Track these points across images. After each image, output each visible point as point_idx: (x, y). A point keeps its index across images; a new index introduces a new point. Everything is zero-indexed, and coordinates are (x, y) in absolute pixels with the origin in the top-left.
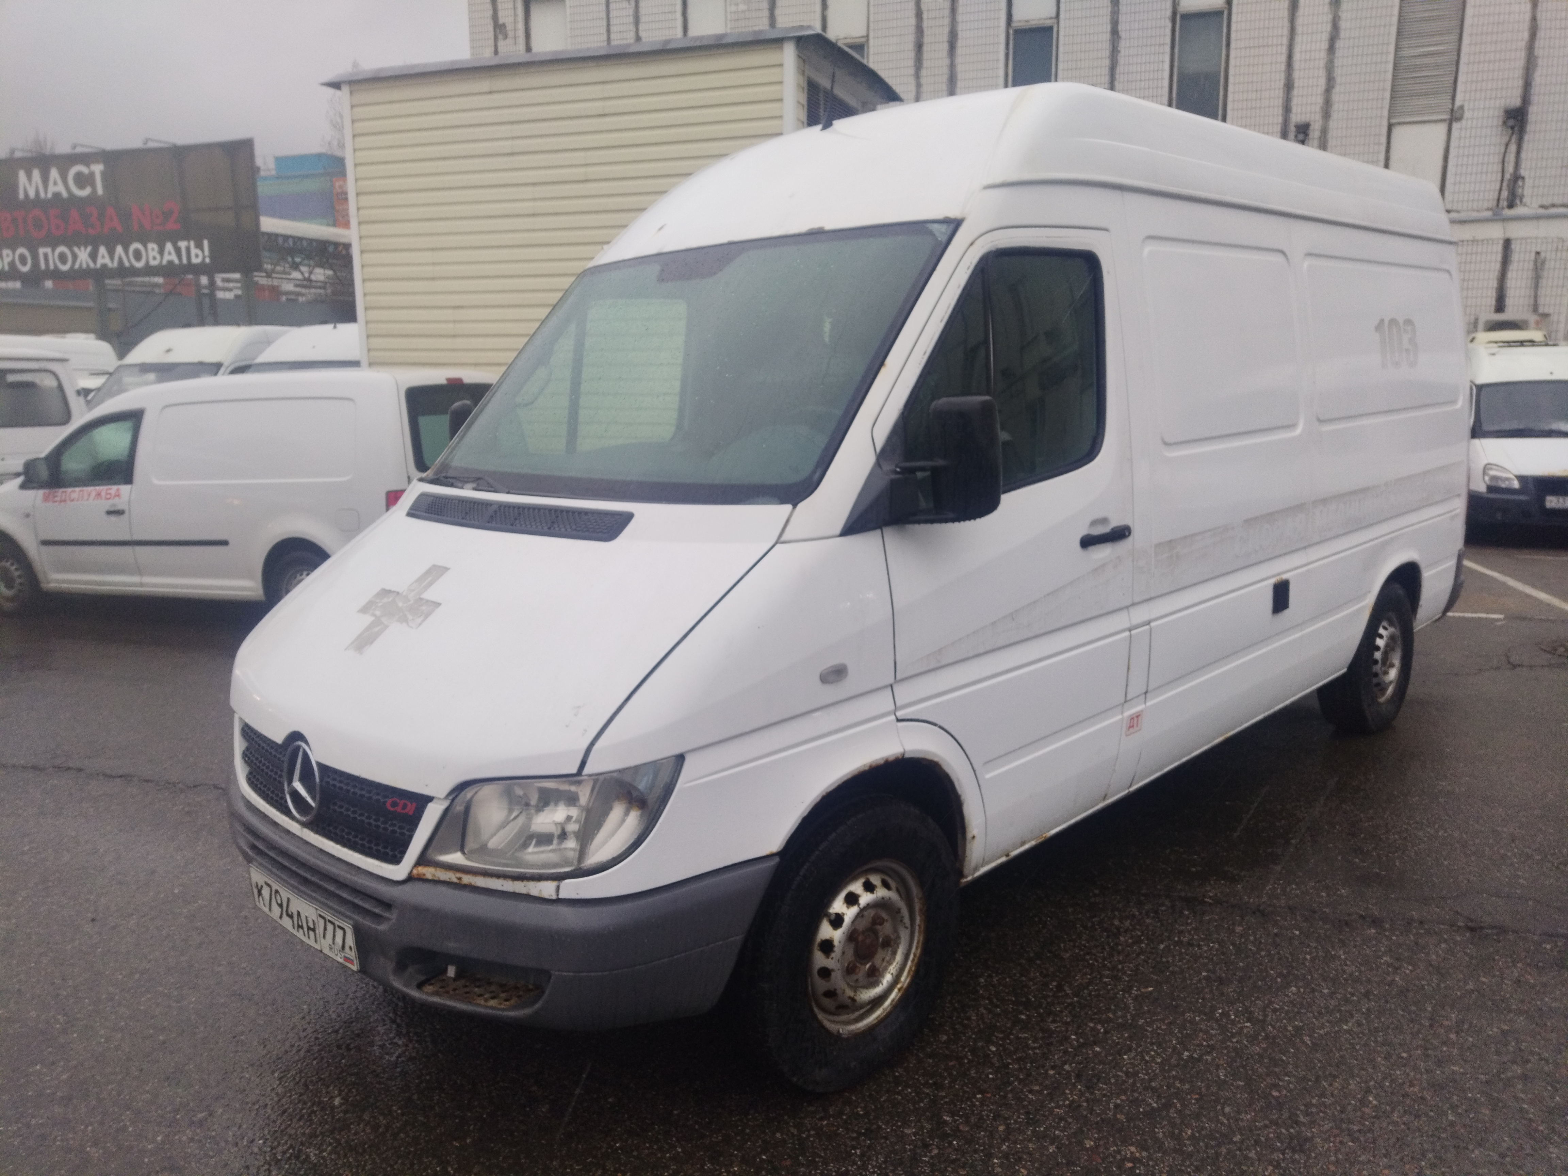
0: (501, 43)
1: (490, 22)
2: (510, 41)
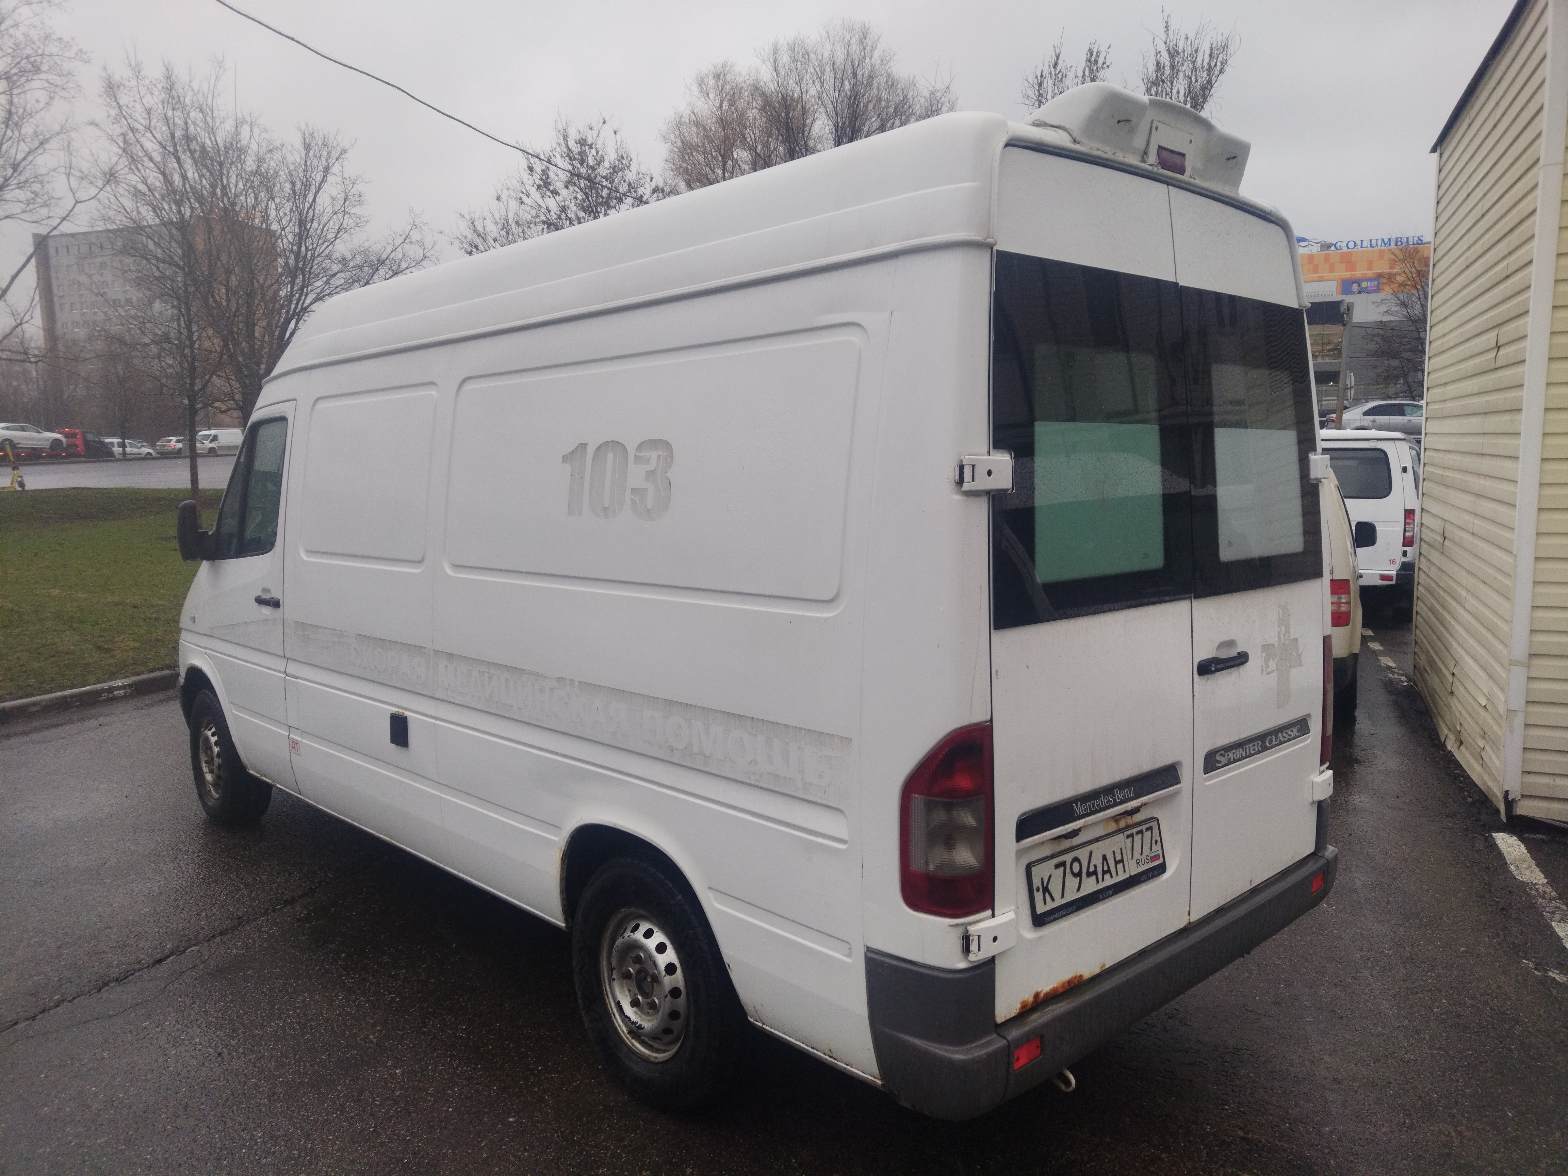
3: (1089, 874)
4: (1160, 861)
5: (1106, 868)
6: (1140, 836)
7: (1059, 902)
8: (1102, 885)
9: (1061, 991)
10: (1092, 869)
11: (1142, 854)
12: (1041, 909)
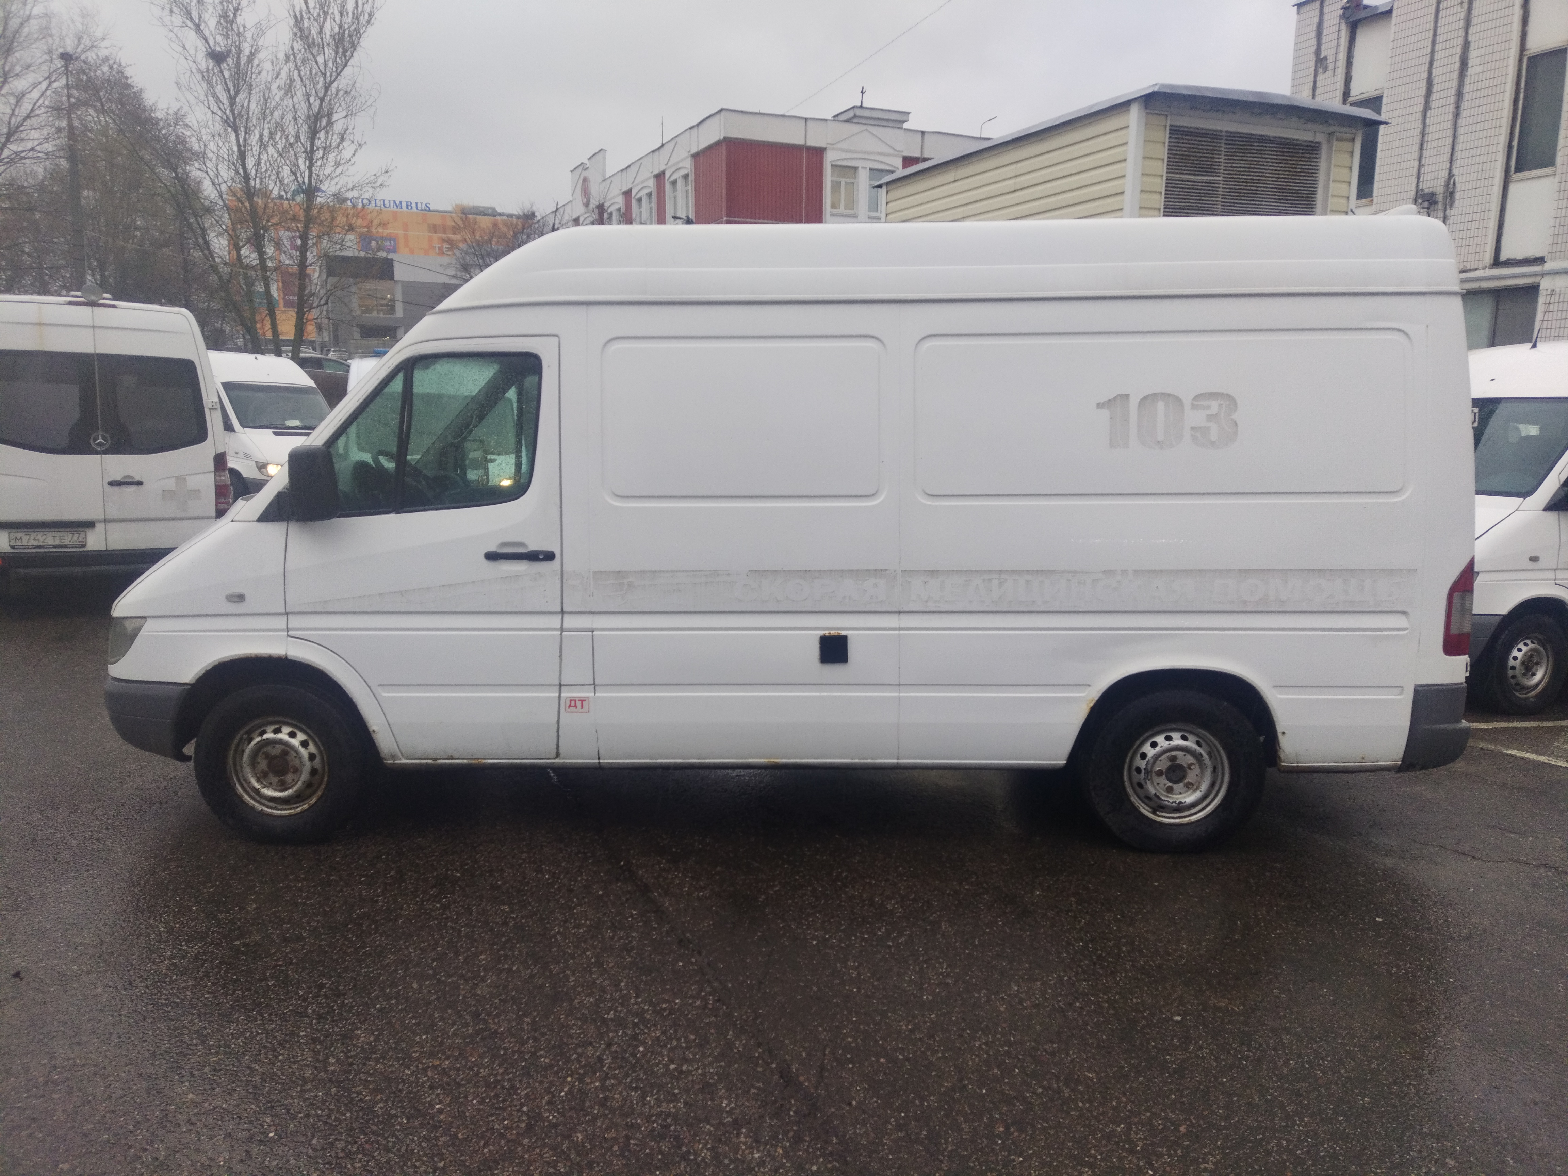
0: (1320, 77)
1: (1313, 57)
2: (1329, 73)
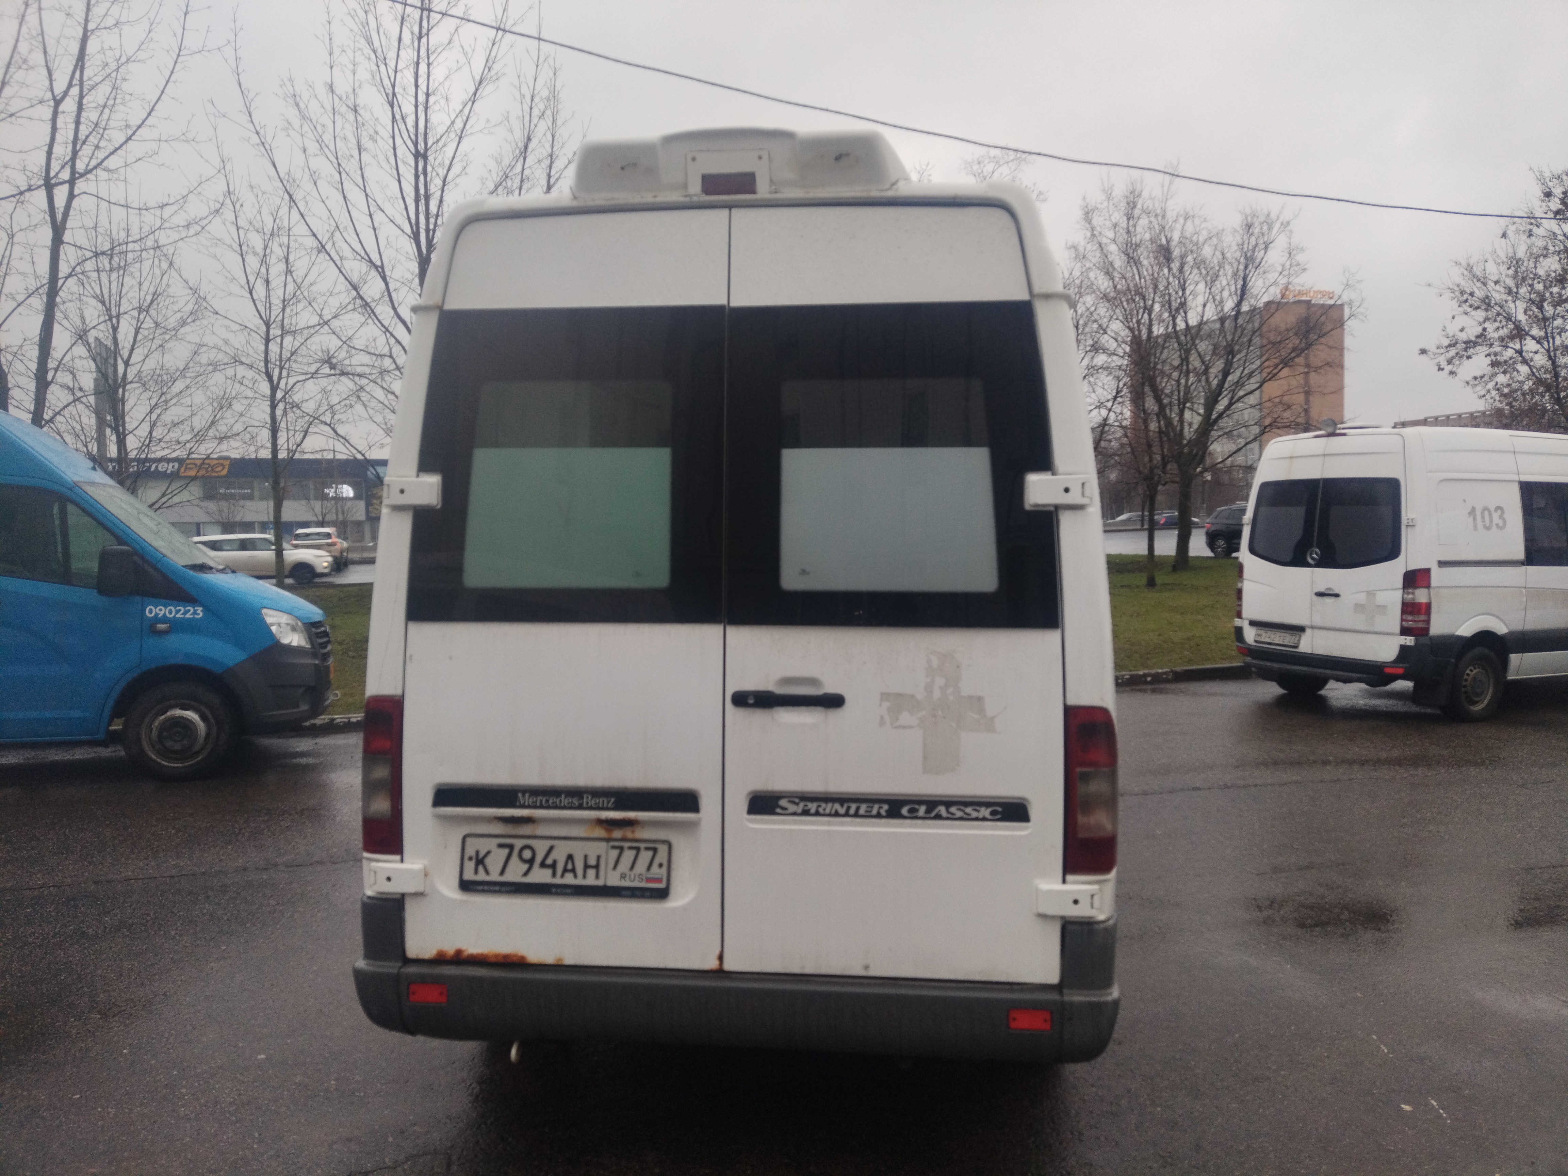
3: (543, 865)
4: (663, 885)
5: (570, 867)
6: (634, 852)
7: (494, 877)
8: (558, 880)
9: (493, 960)
10: (549, 861)
11: (632, 867)
12: (469, 875)
